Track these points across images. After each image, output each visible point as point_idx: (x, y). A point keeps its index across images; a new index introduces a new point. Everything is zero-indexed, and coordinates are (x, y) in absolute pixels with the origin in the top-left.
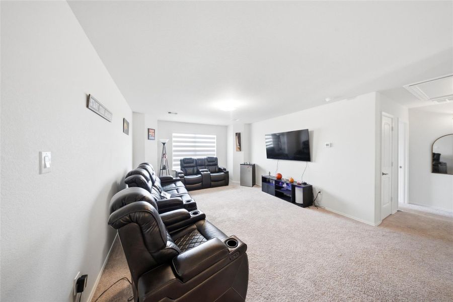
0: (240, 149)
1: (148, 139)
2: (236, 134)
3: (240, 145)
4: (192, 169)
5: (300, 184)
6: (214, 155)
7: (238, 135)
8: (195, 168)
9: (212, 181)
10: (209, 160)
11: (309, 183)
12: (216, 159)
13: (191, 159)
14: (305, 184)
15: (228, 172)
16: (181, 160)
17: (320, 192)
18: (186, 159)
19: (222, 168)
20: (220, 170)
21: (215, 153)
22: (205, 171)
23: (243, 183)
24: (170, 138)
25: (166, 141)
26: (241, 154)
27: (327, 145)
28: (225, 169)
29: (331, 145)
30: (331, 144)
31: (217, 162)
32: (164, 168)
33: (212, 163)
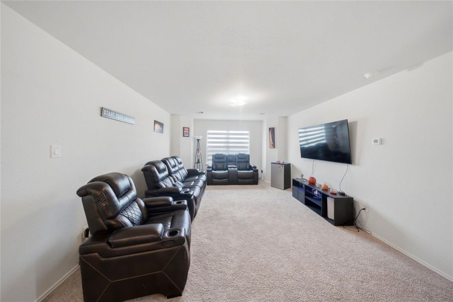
0: (274, 146)
1: (184, 136)
2: (270, 129)
3: (274, 141)
4: (222, 164)
5: (335, 194)
6: (247, 151)
7: (272, 130)
8: (226, 164)
9: (239, 178)
10: (240, 156)
11: (349, 193)
12: (248, 156)
13: (222, 154)
14: (343, 194)
15: (257, 171)
16: (213, 156)
17: (364, 209)
18: (217, 154)
19: (253, 166)
20: (251, 168)
21: (248, 150)
22: (232, 168)
23: (274, 184)
24: (205, 135)
25: (200, 138)
26: (275, 151)
27: (376, 141)
28: (255, 167)
29: (382, 142)
30: (381, 140)
31: (249, 159)
32: (198, 162)
33: (242, 160)
